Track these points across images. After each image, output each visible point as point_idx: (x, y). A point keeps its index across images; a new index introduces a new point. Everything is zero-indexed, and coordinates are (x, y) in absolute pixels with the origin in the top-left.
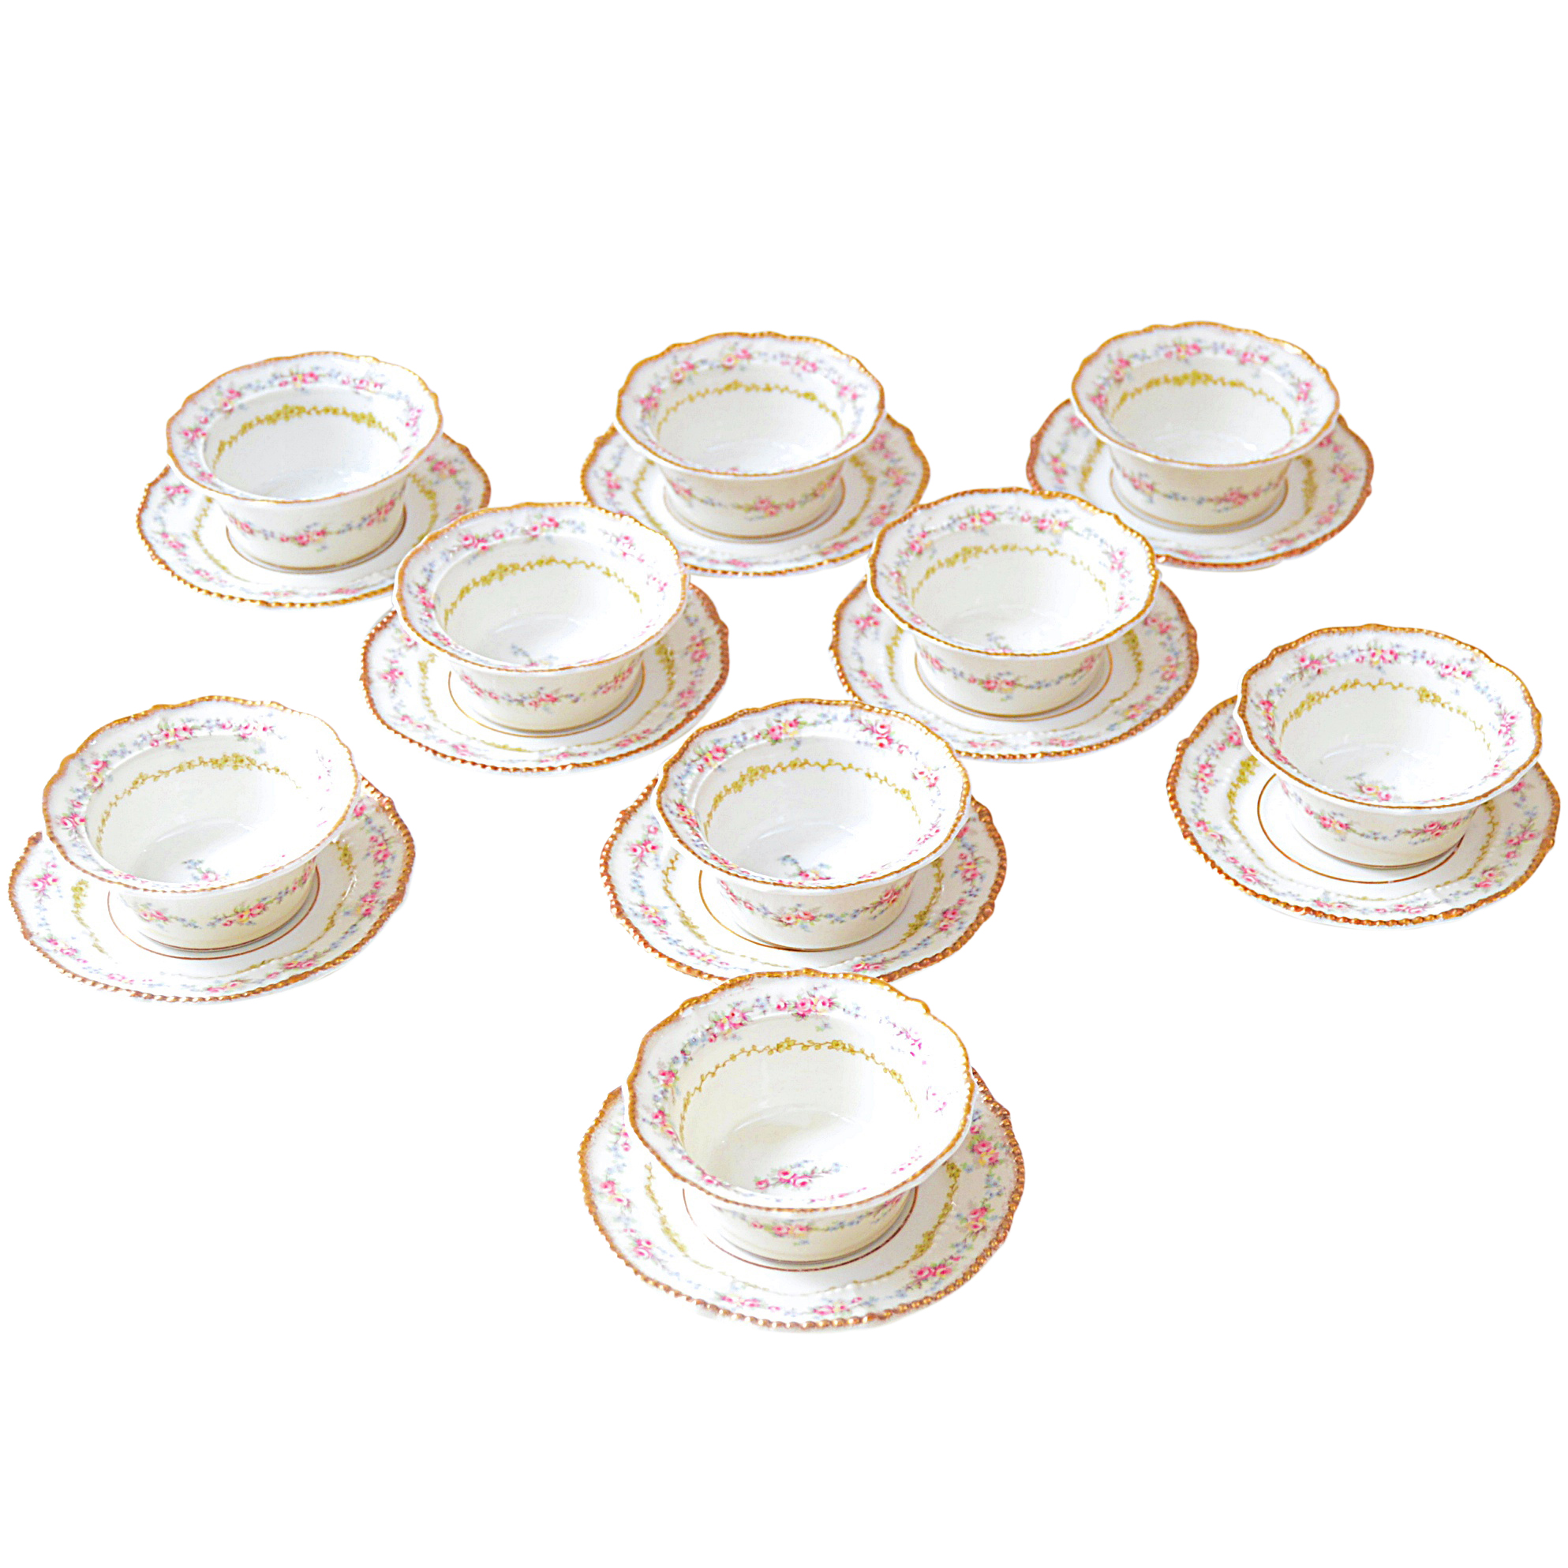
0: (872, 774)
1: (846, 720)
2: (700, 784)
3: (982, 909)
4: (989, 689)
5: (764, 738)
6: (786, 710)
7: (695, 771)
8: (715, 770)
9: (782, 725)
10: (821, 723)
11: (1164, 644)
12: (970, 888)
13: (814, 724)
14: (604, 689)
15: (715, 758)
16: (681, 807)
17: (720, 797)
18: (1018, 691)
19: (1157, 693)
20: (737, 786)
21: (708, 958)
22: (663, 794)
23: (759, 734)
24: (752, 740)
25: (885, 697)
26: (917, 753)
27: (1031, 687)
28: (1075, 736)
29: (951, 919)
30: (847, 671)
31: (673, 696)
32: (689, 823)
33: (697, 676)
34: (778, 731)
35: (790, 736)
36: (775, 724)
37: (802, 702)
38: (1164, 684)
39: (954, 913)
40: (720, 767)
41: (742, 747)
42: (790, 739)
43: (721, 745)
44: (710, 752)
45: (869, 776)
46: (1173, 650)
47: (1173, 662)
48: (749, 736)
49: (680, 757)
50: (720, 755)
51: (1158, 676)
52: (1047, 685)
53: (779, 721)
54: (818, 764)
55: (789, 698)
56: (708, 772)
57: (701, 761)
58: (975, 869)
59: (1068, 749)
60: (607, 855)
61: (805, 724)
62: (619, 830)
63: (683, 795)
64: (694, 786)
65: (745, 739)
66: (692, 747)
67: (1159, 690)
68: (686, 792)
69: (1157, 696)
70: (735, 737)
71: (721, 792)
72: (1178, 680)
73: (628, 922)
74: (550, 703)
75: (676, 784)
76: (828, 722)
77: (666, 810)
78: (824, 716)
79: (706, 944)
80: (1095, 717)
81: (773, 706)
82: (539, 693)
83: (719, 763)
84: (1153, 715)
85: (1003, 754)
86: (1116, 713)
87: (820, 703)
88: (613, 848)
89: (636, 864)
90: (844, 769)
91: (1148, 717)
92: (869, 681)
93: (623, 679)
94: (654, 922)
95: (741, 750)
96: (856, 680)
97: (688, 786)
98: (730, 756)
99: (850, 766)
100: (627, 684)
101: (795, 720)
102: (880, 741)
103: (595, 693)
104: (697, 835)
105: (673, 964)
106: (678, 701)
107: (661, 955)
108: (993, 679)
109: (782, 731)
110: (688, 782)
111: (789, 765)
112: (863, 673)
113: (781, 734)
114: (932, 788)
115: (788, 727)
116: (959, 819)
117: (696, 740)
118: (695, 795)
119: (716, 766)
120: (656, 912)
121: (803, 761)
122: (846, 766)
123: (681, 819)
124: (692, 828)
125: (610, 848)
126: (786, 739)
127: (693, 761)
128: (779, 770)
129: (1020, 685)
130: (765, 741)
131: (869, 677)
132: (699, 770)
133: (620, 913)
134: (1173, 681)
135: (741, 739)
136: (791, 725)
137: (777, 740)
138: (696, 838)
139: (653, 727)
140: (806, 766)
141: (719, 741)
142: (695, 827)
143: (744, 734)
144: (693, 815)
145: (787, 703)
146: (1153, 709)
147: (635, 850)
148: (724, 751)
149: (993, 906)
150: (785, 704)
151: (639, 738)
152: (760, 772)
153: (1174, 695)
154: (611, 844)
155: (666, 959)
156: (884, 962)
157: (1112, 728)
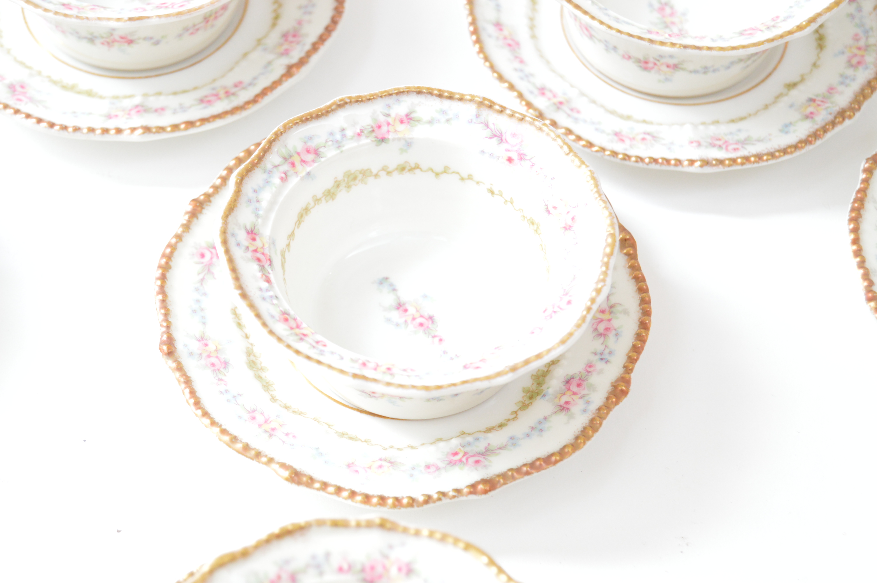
0: (496, 192)
1: (471, 122)
2: (281, 199)
3: (615, 386)
4: (646, 69)
5: (367, 137)
6: (398, 100)
7: (276, 181)
8: (302, 179)
9: (390, 120)
10: (439, 121)
11: (851, 16)
12: (601, 348)
13: (430, 122)
14: (191, 31)
15: (303, 161)
16: (252, 234)
17: (306, 210)
18: (679, 75)
19: (842, 83)
20: (330, 194)
21: (272, 425)
22: (230, 218)
23: (362, 131)
24: (352, 138)
25: (522, 62)
26: (553, 179)
27: (696, 72)
28: (742, 136)
29: (575, 393)
30: (481, 24)
31: (275, 37)
32: (259, 260)
33: (305, 13)
34: (384, 128)
35: (400, 135)
36: (382, 119)
37: (419, 92)
38: (850, 72)
39: (579, 385)
40: (309, 174)
41: (339, 147)
42: (399, 139)
43: (312, 144)
44: (299, 154)
45: (492, 193)
46: (862, 25)
47: (862, 43)
48: (349, 133)
49: (258, 163)
50: (309, 157)
51: (843, 59)
52: (714, 71)
53: (389, 115)
54: (432, 170)
55: (402, 86)
56: (294, 181)
57: (286, 167)
58: (609, 320)
59: (733, 155)
60: (167, 263)
61: (419, 121)
62: (187, 227)
63: (257, 216)
64: (272, 203)
65: (344, 136)
66: (276, 148)
67: (844, 79)
68: (261, 213)
69: (841, 88)
70: (331, 134)
71: (309, 204)
72: (867, 68)
73: (180, 368)
74: (126, 44)
75: (250, 201)
76: (448, 120)
77: (232, 242)
78: (444, 112)
79: (273, 399)
80: (766, 107)
81: (382, 96)
82: (112, 35)
83: (308, 169)
84: (835, 118)
85: (655, 156)
86: (791, 106)
87: (440, 96)
88: (176, 254)
89: (201, 276)
90: (462, 179)
91: (830, 118)
92: (505, 38)
93: (216, 18)
94: (213, 365)
95: (338, 151)
96: (490, 36)
97: (264, 204)
98: (323, 160)
99: (470, 177)
100: (221, 22)
101: (407, 115)
102: (510, 154)
103: (180, 36)
104: (268, 281)
105: (227, 438)
106: (281, 45)
107: (213, 423)
108: (651, 60)
109: (391, 128)
110: (266, 196)
111: (397, 169)
112: (498, 25)
113: (388, 131)
114: (568, 232)
115: (398, 123)
116: (598, 291)
117: (282, 138)
118: (273, 216)
119: (304, 174)
120: (217, 350)
121: (413, 166)
122: (465, 175)
123: (249, 254)
124: (262, 268)
125: (172, 253)
126: (394, 140)
127: (276, 167)
128: (383, 174)
129: (683, 69)
130: (368, 141)
131: (506, 32)
132: (282, 179)
133: (171, 353)
134: (861, 69)
135: (338, 137)
136: (402, 122)
137: (383, 140)
138: (265, 285)
139: (246, 79)
140: (417, 171)
141: (310, 138)
142: (267, 266)
143: (343, 130)
144: (266, 246)
145: (400, 93)
146: (836, 109)
147: (203, 256)
148: (316, 152)
149: (628, 382)
150: (397, 94)
151: (228, 94)
152: (360, 176)
153: (862, 90)
154: (173, 247)
155: (217, 430)
156: (487, 452)
157: (786, 128)
